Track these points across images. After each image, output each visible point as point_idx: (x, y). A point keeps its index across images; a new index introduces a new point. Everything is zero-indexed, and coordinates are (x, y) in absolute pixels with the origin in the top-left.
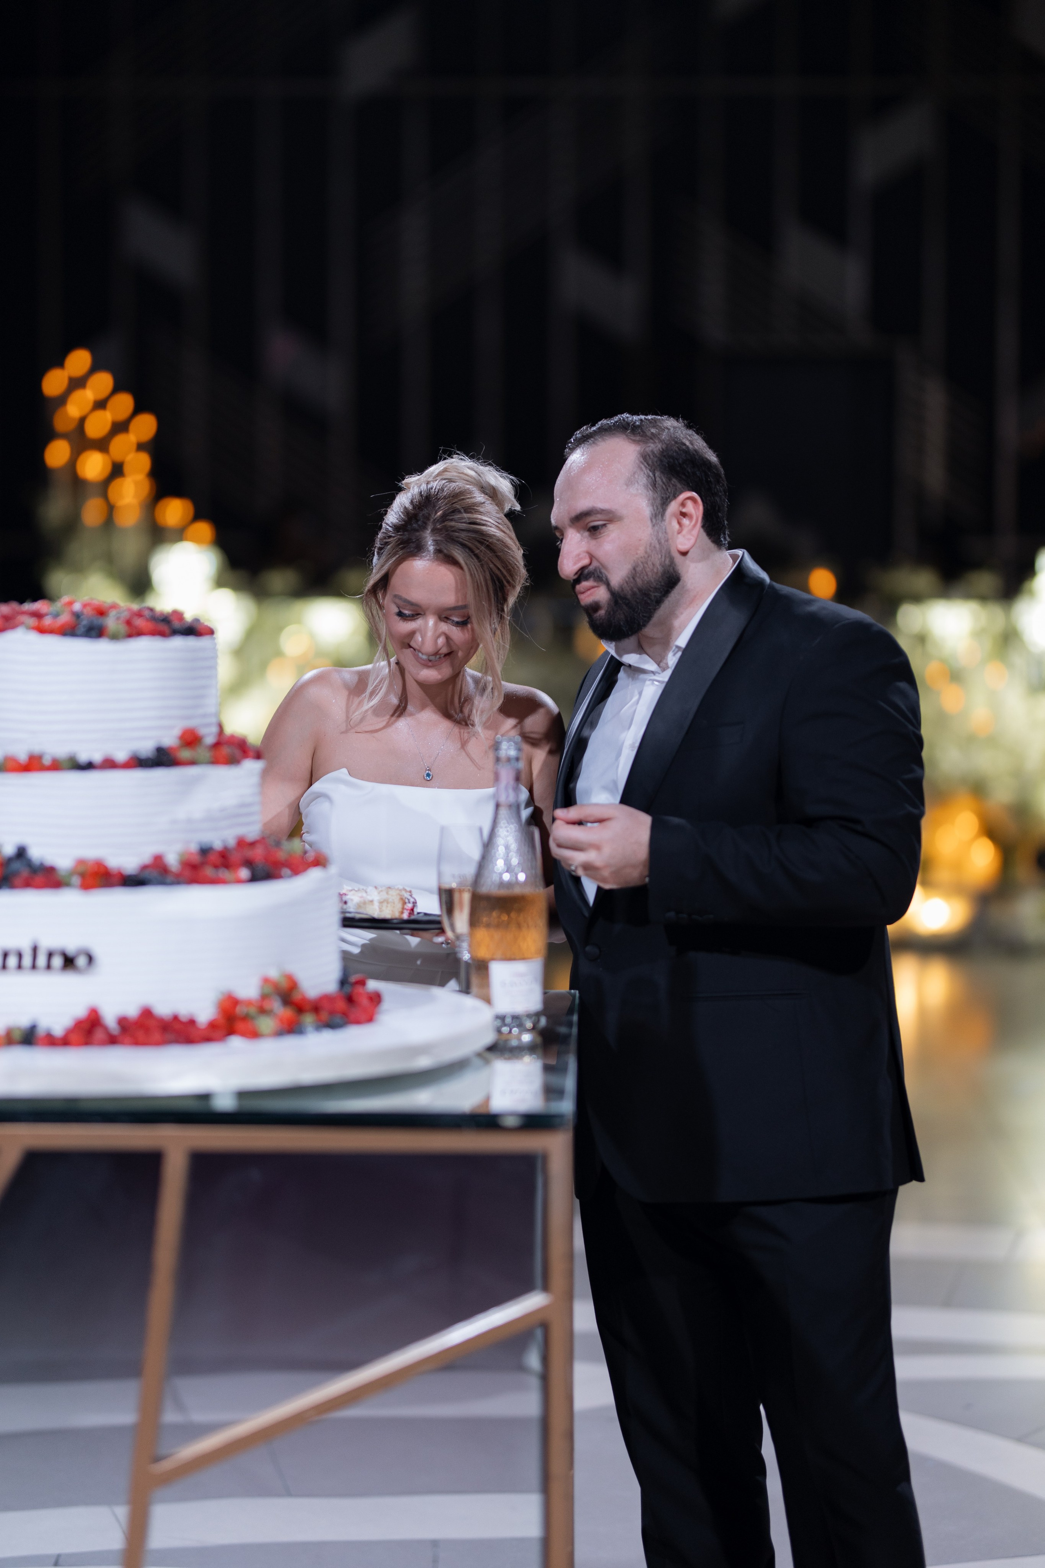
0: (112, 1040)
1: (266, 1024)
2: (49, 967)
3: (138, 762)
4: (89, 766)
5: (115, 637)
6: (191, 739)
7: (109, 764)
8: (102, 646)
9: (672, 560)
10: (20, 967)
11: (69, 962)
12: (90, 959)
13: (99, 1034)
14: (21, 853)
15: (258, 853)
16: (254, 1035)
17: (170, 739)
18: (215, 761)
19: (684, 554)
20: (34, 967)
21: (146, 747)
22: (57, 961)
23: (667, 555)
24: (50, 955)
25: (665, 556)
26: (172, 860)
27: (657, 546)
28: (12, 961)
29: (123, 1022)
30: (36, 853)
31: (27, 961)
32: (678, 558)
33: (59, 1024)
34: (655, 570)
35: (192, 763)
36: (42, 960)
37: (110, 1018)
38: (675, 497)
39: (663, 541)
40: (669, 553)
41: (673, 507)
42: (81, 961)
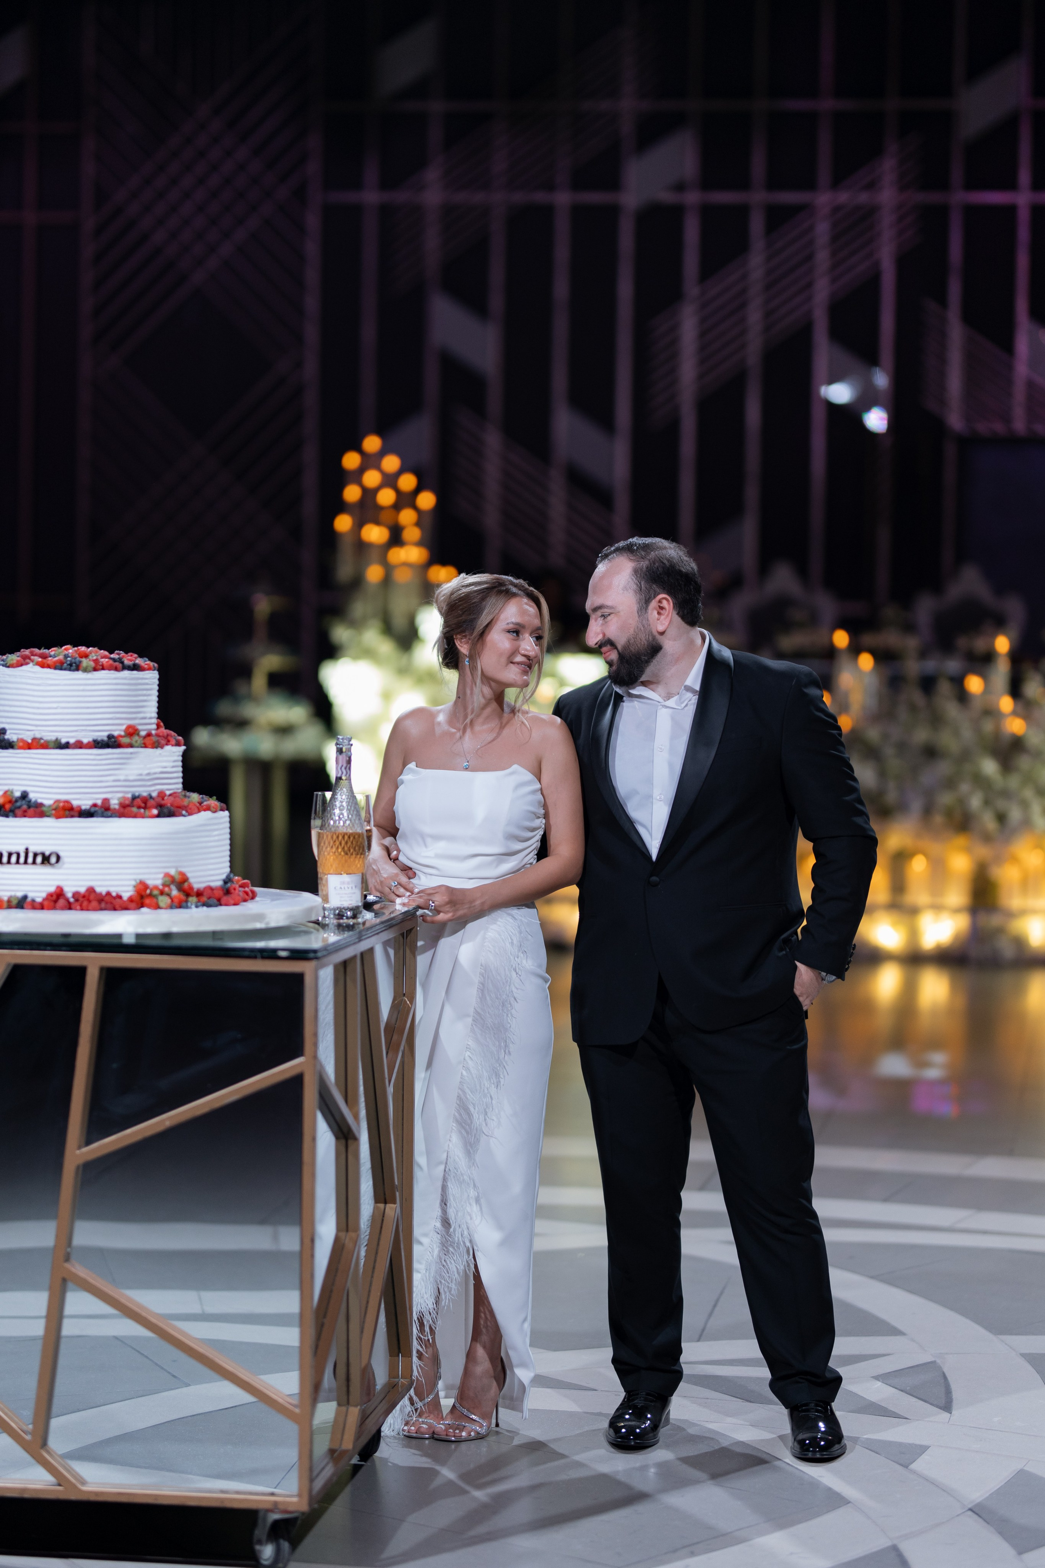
0: (69, 907)
1: (164, 900)
2: (34, 862)
3: (97, 744)
4: (67, 746)
5: (85, 670)
6: (132, 731)
7: (79, 745)
8: (79, 675)
9: (654, 638)
10: (18, 862)
11: (46, 859)
12: (58, 858)
13: (61, 902)
14: (24, 796)
15: (168, 801)
16: (157, 907)
17: (119, 731)
18: (145, 746)
19: (662, 633)
20: (26, 862)
21: (103, 735)
22: (39, 859)
23: (650, 635)
24: (35, 855)
25: (649, 635)
26: (114, 803)
27: (642, 628)
28: (14, 859)
29: (76, 895)
30: (32, 796)
31: (22, 860)
32: (658, 637)
33: (39, 896)
34: (643, 643)
35: (131, 746)
36: (30, 860)
37: (69, 892)
38: (654, 597)
39: (646, 626)
40: (652, 632)
41: (654, 604)
42: (53, 860)
